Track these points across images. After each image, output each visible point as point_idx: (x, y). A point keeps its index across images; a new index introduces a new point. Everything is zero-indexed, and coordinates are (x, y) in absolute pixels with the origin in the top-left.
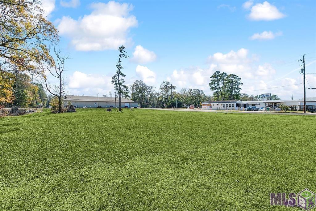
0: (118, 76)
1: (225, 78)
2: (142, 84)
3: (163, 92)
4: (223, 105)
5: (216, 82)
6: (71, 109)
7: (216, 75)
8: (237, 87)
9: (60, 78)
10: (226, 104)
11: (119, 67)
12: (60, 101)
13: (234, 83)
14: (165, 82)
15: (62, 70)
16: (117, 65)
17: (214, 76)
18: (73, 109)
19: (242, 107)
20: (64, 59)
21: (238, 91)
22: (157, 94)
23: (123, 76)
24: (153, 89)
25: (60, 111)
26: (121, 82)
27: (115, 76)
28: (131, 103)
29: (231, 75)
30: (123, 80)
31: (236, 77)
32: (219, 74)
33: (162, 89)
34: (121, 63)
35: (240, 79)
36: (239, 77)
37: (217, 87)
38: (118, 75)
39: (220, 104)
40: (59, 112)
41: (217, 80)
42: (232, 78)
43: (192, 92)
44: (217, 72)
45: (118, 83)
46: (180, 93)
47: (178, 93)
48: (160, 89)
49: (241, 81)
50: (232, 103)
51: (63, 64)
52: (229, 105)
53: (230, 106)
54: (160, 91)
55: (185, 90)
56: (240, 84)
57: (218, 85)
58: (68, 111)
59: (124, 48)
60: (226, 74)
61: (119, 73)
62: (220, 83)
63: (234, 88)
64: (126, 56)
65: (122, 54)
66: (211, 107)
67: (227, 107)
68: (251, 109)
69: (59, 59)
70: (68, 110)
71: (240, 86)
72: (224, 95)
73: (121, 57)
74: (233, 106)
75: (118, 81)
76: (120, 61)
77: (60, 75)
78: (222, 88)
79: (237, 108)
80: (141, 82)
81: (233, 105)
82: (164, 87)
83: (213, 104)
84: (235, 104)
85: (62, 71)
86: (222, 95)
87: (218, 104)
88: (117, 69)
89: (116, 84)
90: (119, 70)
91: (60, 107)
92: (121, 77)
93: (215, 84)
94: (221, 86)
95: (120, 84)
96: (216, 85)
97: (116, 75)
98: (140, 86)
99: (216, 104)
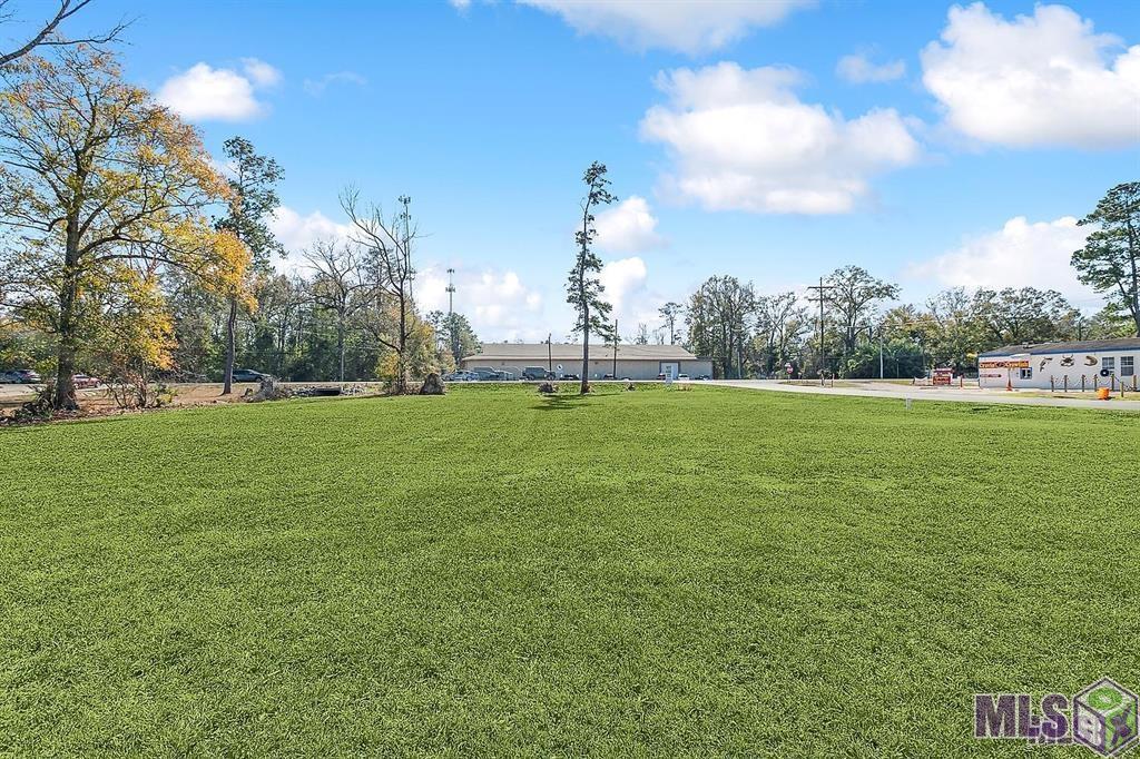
5: (1123, 245)
6: (432, 387)
7: (1116, 205)
10: (1118, 355)
16: (580, 234)
18: (436, 384)
23: (595, 270)
25: (400, 391)
27: (573, 272)
28: (682, 364)
37: (1126, 268)
57: (1134, 256)
58: (423, 392)
67: (1127, 371)
70: (422, 387)
75: (581, 286)
83: (1041, 358)
88: (580, 247)
91: (400, 378)
92: (589, 273)
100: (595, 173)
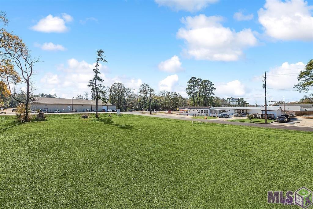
0: (95, 81)
1: (200, 83)
2: (120, 86)
3: (142, 95)
4: (198, 111)
5: (192, 88)
6: (41, 118)
7: (192, 81)
8: (210, 92)
9: (28, 83)
10: (201, 110)
11: (96, 71)
12: (27, 108)
13: (208, 88)
14: (144, 85)
15: (31, 74)
16: (95, 69)
17: (191, 81)
18: (43, 117)
19: (215, 114)
20: (33, 62)
21: (212, 95)
22: (136, 96)
23: (101, 82)
24: (132, 91)
25: (26, 120)
26: (98, 86)
27: (91, 80)
28: (108, 106)
29: (205, 80)
30: (101, 85)
31: (210, 82)
32: (195, 79)
33: (141, 92)
34: (98, 67)
35: (213, 84)
36: (212, 83)
37: (193, 92)
38: (95, 79)
39: (195, 110)
40: (25, 122)
41: (193, 86)
42: (206, 84)
43: (170, 94)
44: (193, 78)
45: (95, 88)
46: (158, 95)
47: (157, 96)
48: (139, 92)
49: (214, 87)
50: (206, 110)
51: (32, 68)
52: (203, 111)
53: (205, 113)
54: (139, 94)
55: (163, 93)
56: (213, 89)
57: (194, 90)
58: (37, 120)
59: (102, 52)
60: (201, 80)
61: (97, 78)
62: (196, 88)
63: (208, 93)
64: (104, 60)
65: (100, 57)
66: (187, 112)
67: (202, 113)
68: (222, 116)
69: (26, 62)
70: (36, 118)
71: (213, 91)
72: (199, 99)
73: (98, 60)
74: (207, 113)
75: (95, 86)
76: (97, 65)
77: (28, 79)
78: (198, 93)
79: (211, 114)
80: (120, 85)
81: (207, 111)
82: (143, 89)
83: (190, 109)
84: (209, 110)
85: (30, 76)
86: (197, 99)
87: (194, 110)
88: (95, 74)
89: (93, 89)
90: (97, 75)
91: (27, 115)
92: (98, 82)
93: (191, 88)
94: (197, 91)
95: (97, 89)
96: (192, 90)
97: (94, 79)
98: (119, 88)
99: (192, 110)
100: (100, 53)
